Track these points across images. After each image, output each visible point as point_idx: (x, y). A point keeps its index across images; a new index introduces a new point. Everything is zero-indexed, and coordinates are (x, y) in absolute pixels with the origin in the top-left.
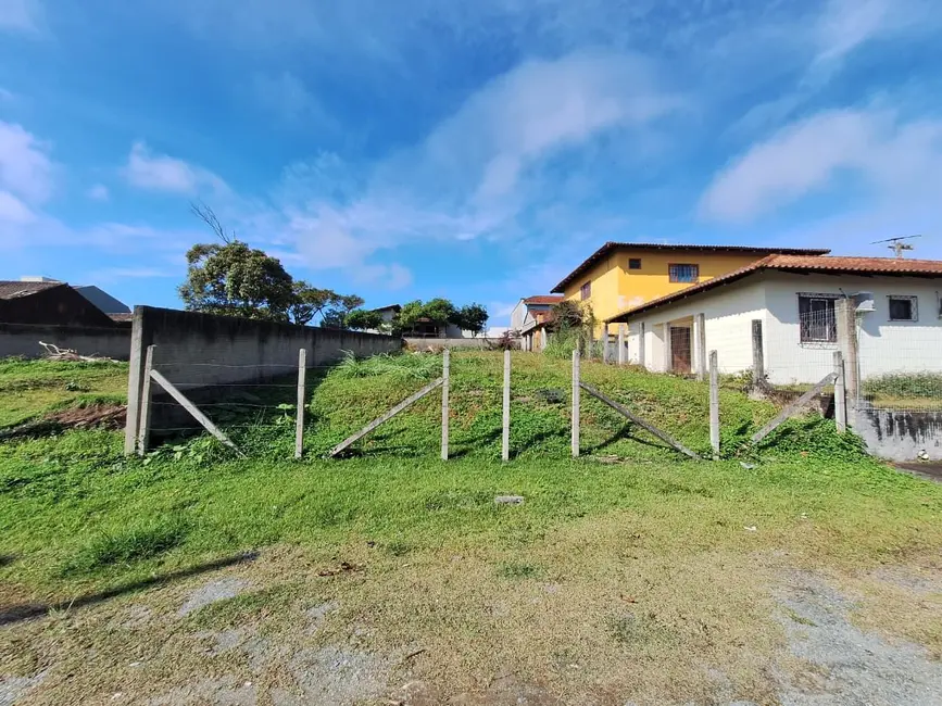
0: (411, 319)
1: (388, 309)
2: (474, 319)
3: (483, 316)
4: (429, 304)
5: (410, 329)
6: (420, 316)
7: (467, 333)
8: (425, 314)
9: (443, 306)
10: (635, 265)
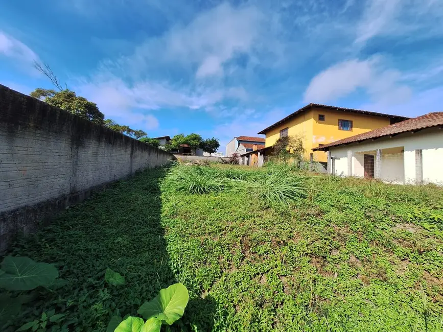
0: (178, 145)
1: (163, 138)
2: (212, 146)
3: (217, 145)
4: (189, 136)
5: (177, 150)
6: (184, 143)
7: (206, 154)
8: (186, 142)
9: (197, 138)
10: (321, 118)
